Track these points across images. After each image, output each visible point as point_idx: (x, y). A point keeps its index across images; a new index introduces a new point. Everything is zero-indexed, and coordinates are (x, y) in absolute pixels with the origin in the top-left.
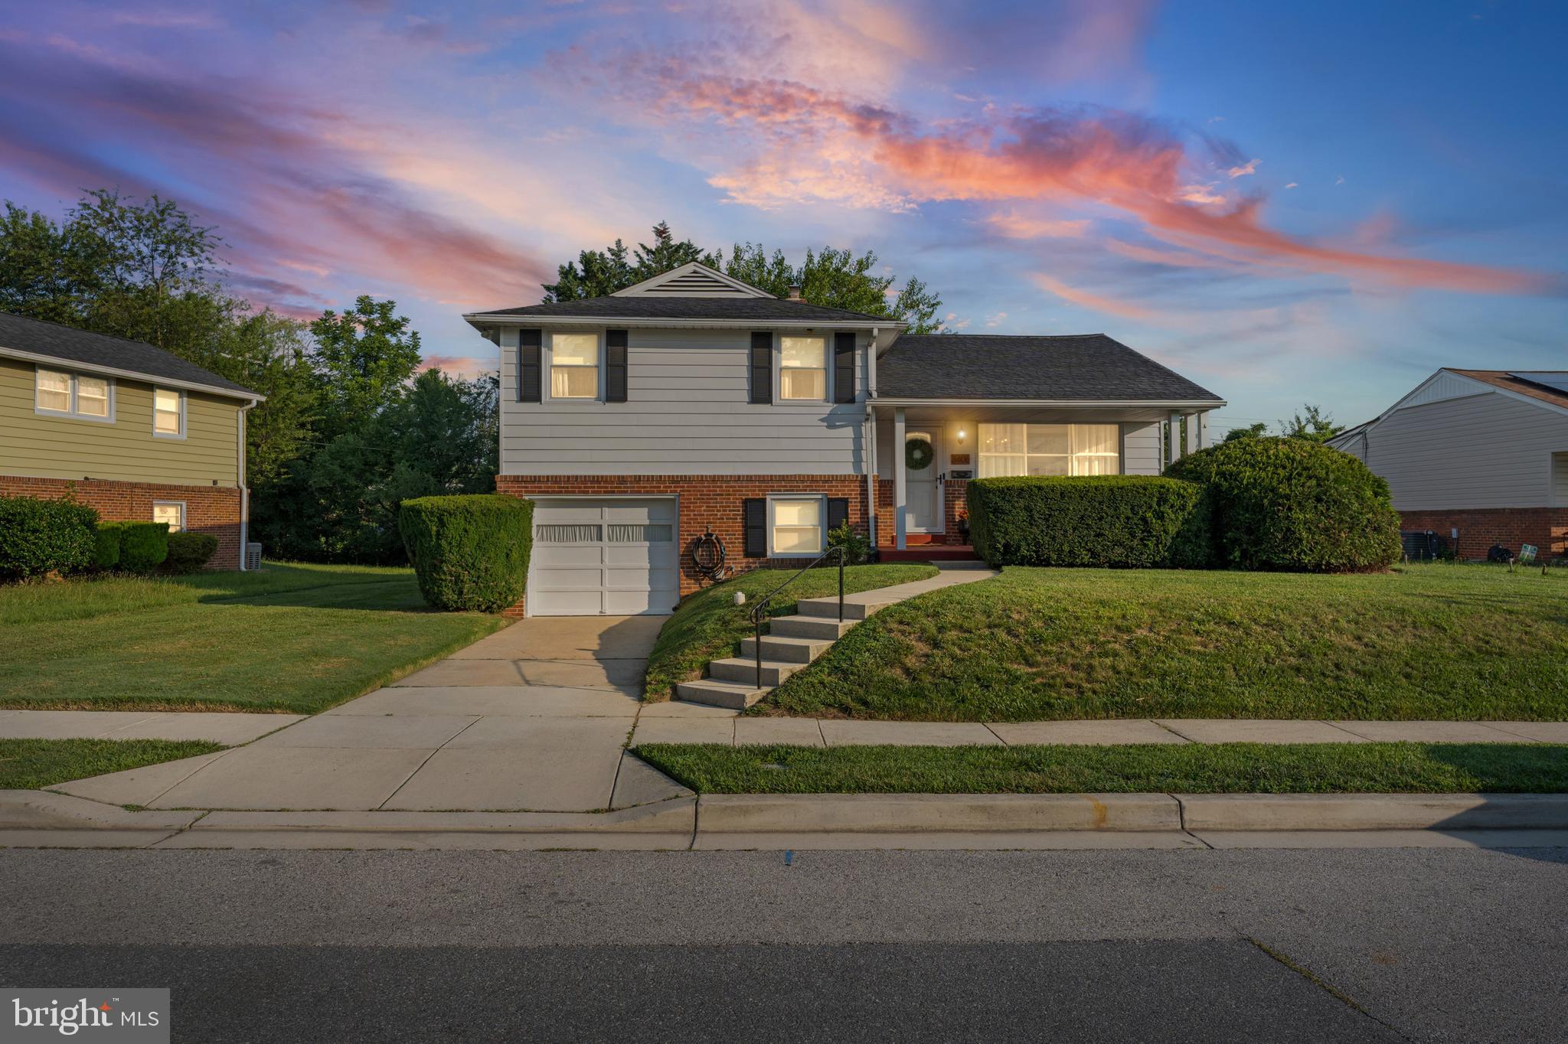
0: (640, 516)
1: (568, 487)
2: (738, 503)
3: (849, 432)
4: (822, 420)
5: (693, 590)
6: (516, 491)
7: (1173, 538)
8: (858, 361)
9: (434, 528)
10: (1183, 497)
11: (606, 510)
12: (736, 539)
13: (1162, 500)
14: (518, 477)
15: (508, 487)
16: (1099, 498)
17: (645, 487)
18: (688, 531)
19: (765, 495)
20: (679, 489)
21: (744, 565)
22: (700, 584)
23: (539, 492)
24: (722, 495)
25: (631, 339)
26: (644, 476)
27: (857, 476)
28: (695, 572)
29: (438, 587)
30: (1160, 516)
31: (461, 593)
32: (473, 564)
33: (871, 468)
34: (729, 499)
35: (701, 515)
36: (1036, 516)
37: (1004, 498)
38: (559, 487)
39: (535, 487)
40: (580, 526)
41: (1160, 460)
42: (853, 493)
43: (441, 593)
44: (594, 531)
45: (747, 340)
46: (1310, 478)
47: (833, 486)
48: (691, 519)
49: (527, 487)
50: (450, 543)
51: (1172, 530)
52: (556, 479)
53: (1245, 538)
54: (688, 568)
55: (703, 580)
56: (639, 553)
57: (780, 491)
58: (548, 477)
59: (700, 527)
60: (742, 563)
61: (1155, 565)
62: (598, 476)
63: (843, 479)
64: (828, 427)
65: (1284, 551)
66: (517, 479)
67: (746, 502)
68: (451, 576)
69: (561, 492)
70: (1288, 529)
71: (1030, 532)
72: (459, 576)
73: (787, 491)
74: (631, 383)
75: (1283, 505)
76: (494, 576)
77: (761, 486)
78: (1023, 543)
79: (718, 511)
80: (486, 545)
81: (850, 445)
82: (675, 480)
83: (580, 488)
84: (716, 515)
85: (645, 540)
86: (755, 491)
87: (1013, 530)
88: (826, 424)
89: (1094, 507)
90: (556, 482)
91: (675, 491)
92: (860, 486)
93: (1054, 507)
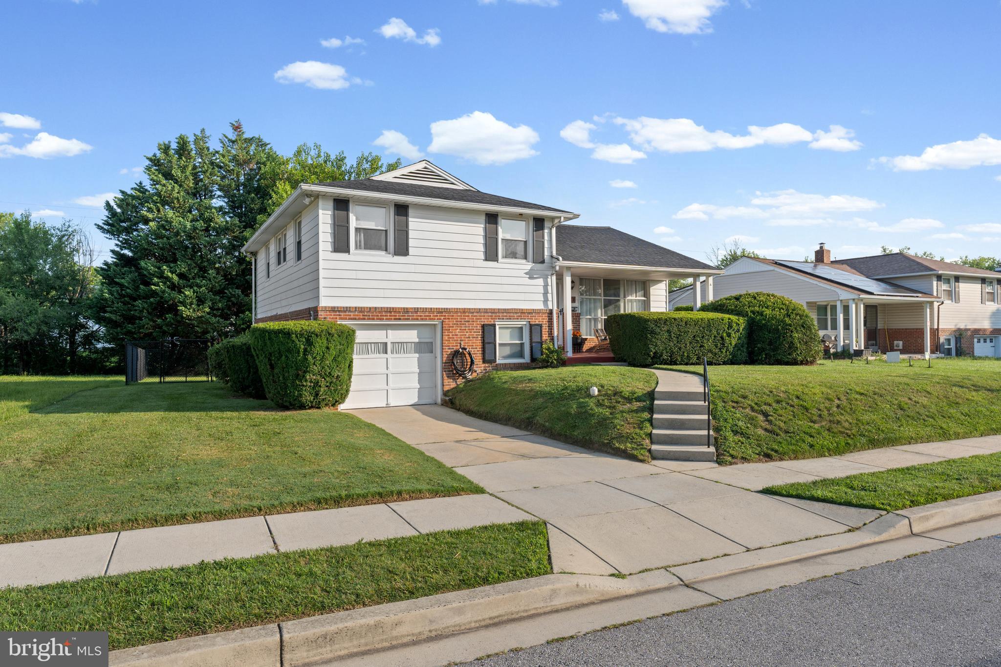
0: (412, 336)
1: (369, 316)
2: (479, 327)
3: (541, 281)
4: (526, 273)
5: (452, 386)
6: (333, 318)
7: (733, 348)
8: (546, 237)
9: (302, 347)
10: (739, 325)
11: (390, 332)
12: (478, 351)
13: (730, 326)
14: (335, 307)
15: (327, 315)
16: (703, 325)
17: (421, 316)
18: (448, 346)
19: (494, 321)
20: (442, 318)
21: (482, 368)
22: (456, 382)
23: (349, 319)
24: (469, 321)
25: (411, 212)
26: (421, 308)
27: (547, 310)
28: (453, 374)
29: (298, 391)
30: (729, 335)
31: (317, 395)
32: (330, 373)
33: (552, 305)
34: (473, 324)
35: (456, 335)
36: (673, 335)
37: (656, 325)
38: (363, 315)
39: (346, 315)
40: (371, 343)
41: (666, 302)
42: (543, 320)
43: (301, 395)
44: (381, 347)
45: (483, 218)
46: (797, 315)
47: (533, 316)
48: (450, 338)
49: (340, 315)
50: (315, 358)
51: (734, 343)
52: (361, 310)
53: (768, 347)
54: (449, 371)
55: (458, 379)
56: (411, 362)
57: (503, 319)
58: (356, 308)
59: (456, 343)
60: (481, 367)
61: (725, 363)
62: (390, 308)
63: (538, 312)
64: (530, 278)
65: (789, 354)
66: (333, 310)
67: (483, 326)
68: (311, 382)
69: (364, 319)
70: (792, 342)
71: (669, 345)
72: (318, 382)
73: (508, 319)
74: (411, 243)
75: (789, 329)
76: (342, 381)
77: (492, 316)
78: (664, 352)
79: (467, 332)
80: (339, 359)
81: (541, 290)
82: (440, 311)
83: (378, 316)
84: (466, 335)
85: (414, 353)
86: (488, 319)
87: (658, 344)
88: (528, 276)
89: (700, 330)
90: (361, 312)
91: (440, 319)
92: (548, 317)
93: (682, 330)
